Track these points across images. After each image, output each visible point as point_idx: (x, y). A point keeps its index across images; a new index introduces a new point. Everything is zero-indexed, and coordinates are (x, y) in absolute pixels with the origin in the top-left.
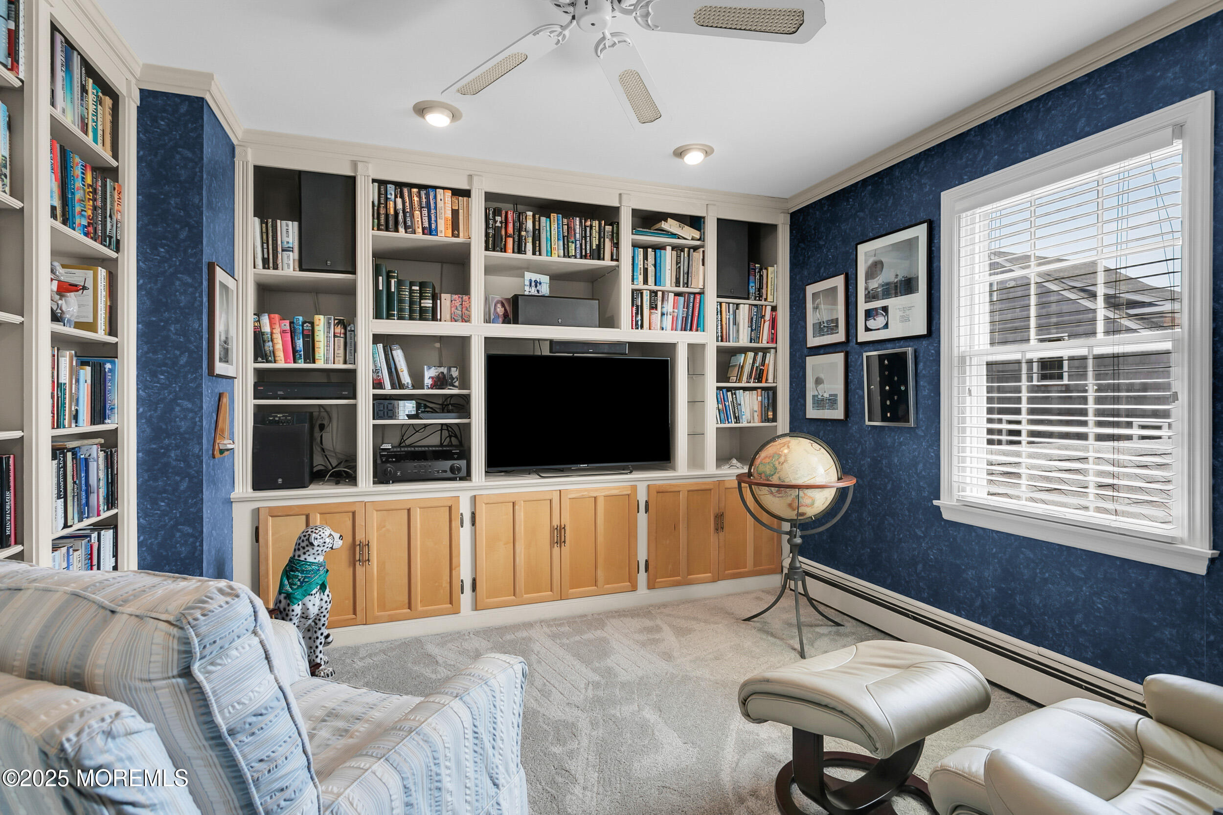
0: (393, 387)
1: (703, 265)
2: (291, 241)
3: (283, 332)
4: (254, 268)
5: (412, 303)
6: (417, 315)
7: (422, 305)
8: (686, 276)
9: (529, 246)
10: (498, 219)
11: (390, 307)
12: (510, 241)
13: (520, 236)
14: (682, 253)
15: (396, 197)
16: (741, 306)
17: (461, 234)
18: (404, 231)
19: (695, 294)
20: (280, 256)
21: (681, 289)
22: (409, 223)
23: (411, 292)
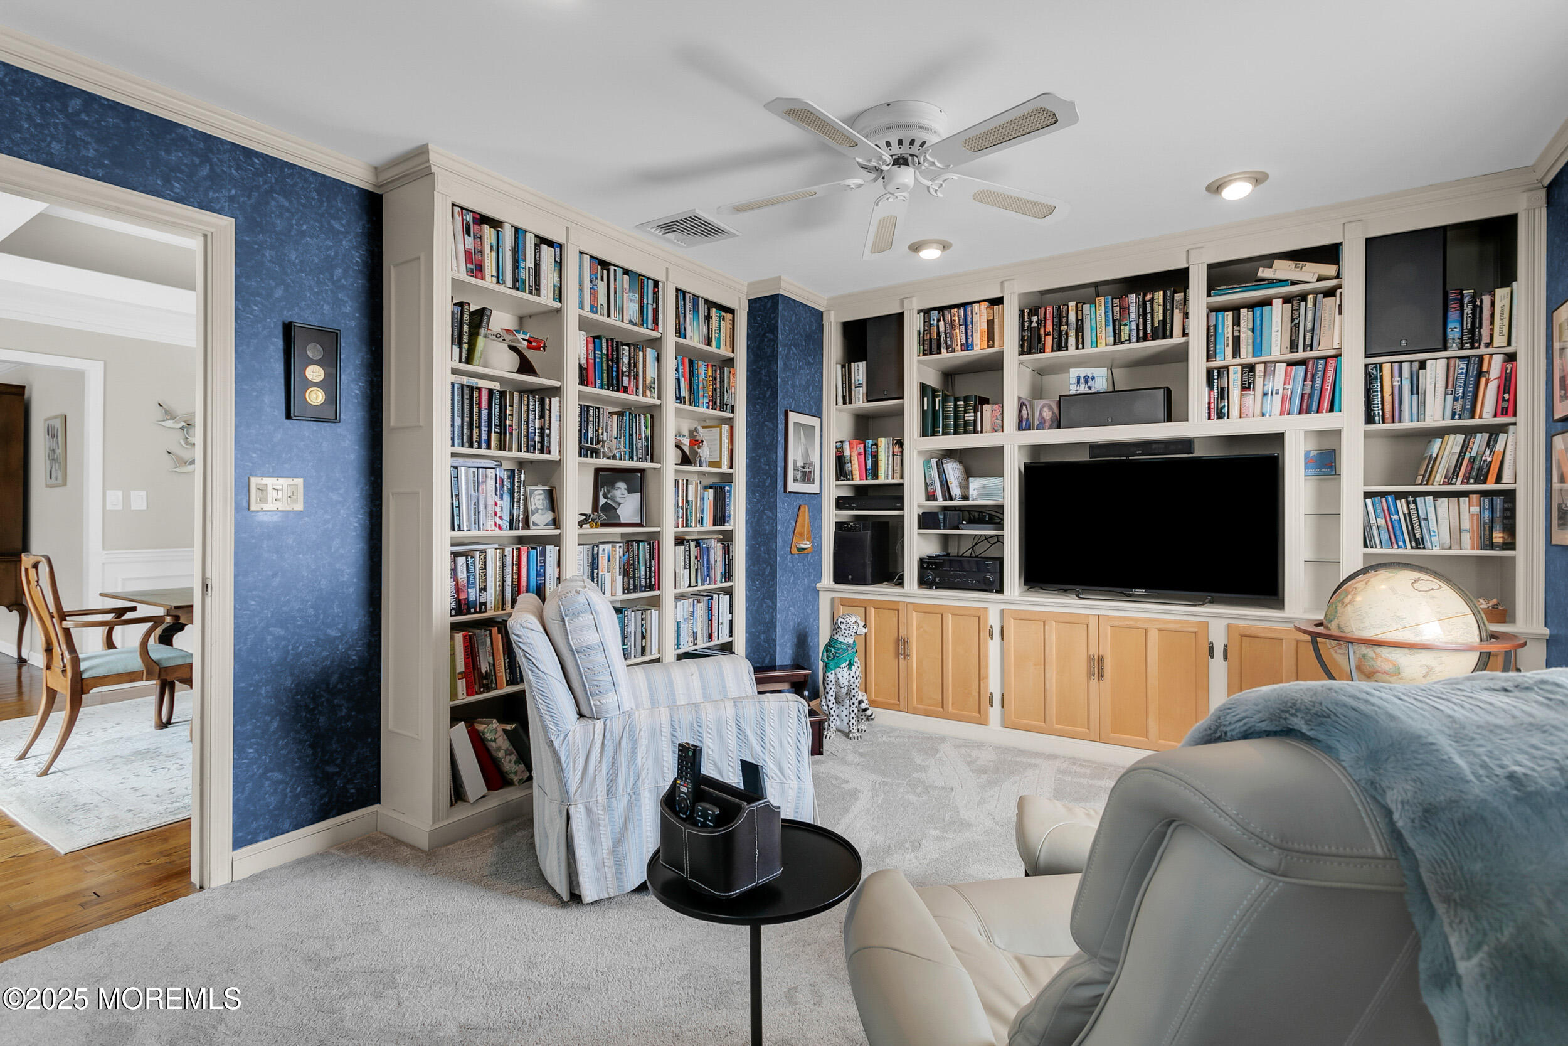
0: (945, 499)
1: (1340, 313)
2: (861, 379)
3: (859, 454)
4: (837, 404)
5: (956, 417)
6: (961, 429)
7: (966, 419)
8: (1309, 335)
9: (1072, 340)
10: (1035, 319)
11: (935, 424)
12: (1049, 339)
13: (1060, 332)
14: (1303, 304)
15: (939, 320)
16: (1429, 363)
17: (996, 343)
18: (945, 351)
19: (1326, 358)
20: (853, 392)
21: (1301, 355)
22: (949, 343)
23: (956, 407)
